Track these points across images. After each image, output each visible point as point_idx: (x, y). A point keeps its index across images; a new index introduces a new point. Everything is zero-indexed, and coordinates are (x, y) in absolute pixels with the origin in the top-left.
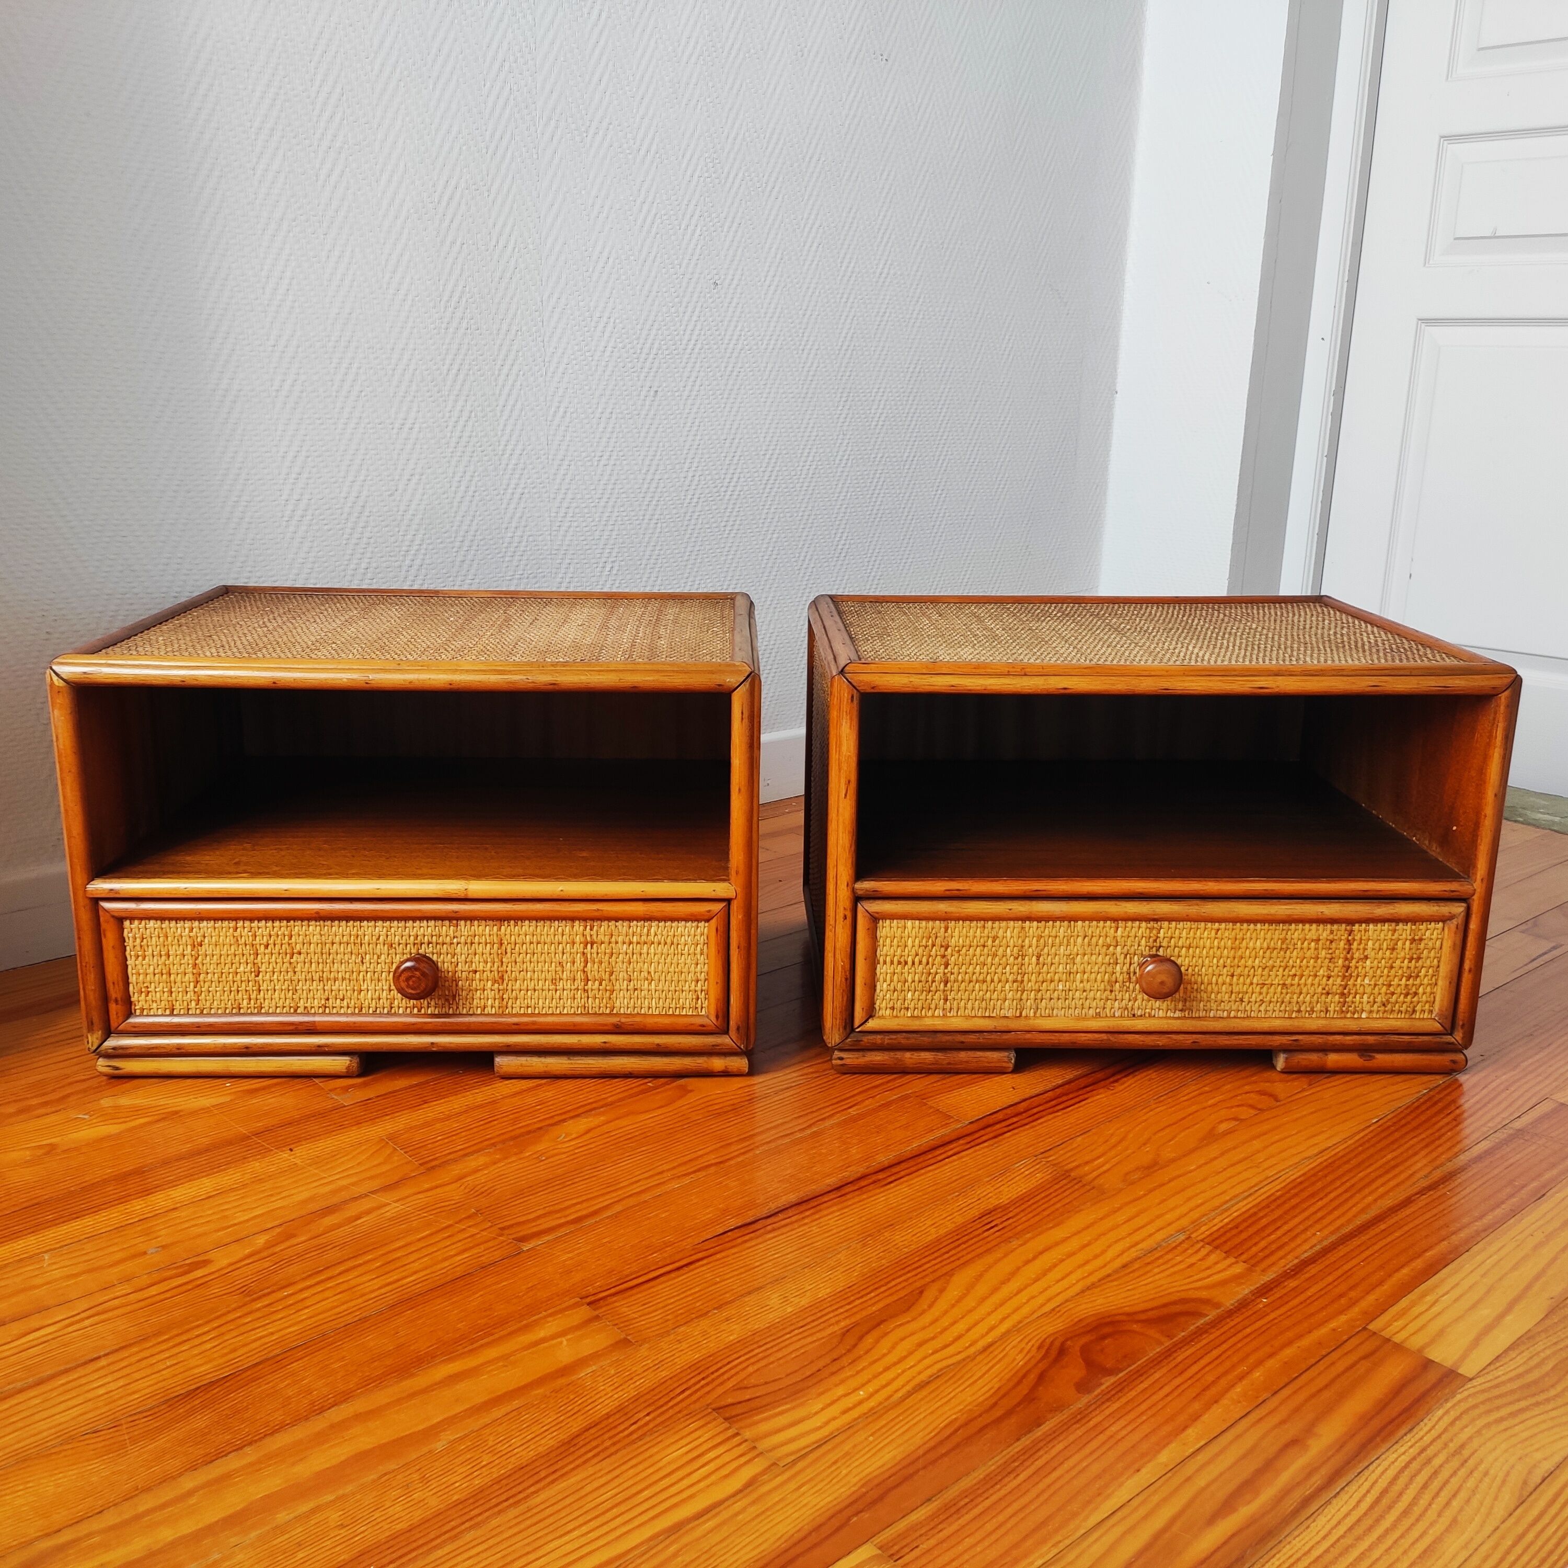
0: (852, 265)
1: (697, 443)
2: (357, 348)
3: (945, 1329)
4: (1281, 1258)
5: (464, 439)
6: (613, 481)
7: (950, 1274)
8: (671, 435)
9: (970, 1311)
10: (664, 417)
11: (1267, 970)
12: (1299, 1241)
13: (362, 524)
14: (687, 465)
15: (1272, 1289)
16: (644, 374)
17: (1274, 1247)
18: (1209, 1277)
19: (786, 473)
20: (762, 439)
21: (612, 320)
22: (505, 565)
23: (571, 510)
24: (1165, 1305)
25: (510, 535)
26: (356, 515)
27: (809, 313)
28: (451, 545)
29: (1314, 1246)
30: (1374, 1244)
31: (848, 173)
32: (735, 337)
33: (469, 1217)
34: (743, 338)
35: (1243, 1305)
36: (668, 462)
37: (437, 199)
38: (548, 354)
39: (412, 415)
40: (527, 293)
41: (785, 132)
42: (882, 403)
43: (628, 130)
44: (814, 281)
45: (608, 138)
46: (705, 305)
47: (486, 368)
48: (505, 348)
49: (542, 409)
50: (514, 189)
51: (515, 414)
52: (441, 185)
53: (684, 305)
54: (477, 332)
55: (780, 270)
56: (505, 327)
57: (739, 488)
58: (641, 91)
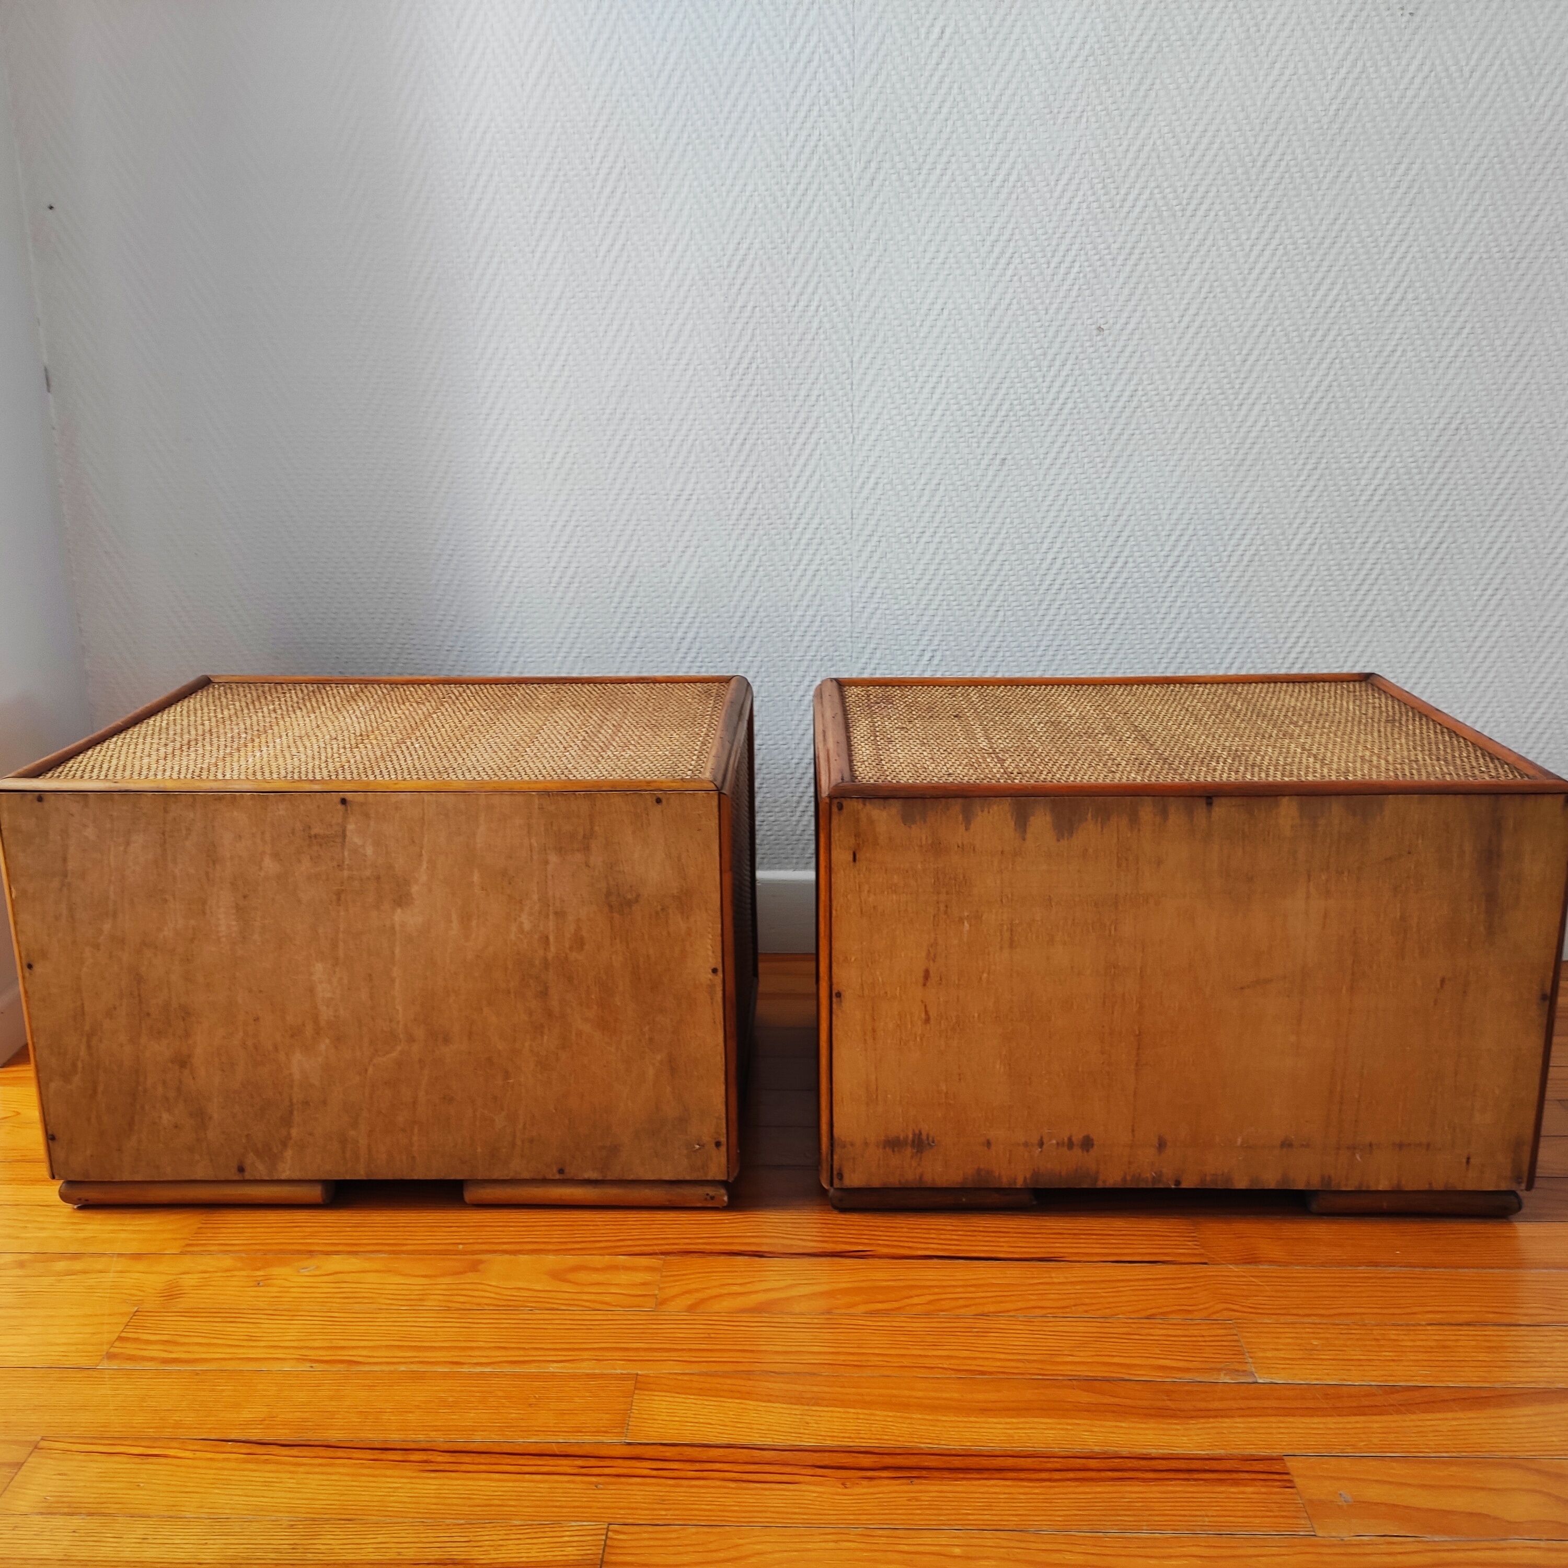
0: (1335, 292)
1: (1062, 519)
2: (633, 419)
5: (749, 512)
6: (937, 561)
8: (1024, 510)
10: (1013, 489)
13: (630, 594)
14: (1046, 545)
16: (986, 440)
19: (1204, 559)
20: (1164, 517)
21: (944, 380)
22: (794, 644)
23: (879, 591)
25: (800, 613)
26: (625, 584)
27: (1252, 358)
28: (729, 620)
31: (1330, 175)
32: (1128, 393)
34: (1140, 393)
37: (725, 264)
38: (857, 420)
39: (690, 486)
40: (833, 355)
41: (1223, 133)
42: (1383, 470)
43: (977, 159)
44: (1265, 317)
45: (949, 172)
46: (1081, 356)
47: (778, 436)
48: (802, 415)
49: (846, 480)
50: (821, 245)
51: (812, 486)
52: (732, 247)
53: (1049, 357)
54: (769, 399)
55: (1206, 306)
56: (803, 393)
57: (1125, 575)
58: (999, 112)
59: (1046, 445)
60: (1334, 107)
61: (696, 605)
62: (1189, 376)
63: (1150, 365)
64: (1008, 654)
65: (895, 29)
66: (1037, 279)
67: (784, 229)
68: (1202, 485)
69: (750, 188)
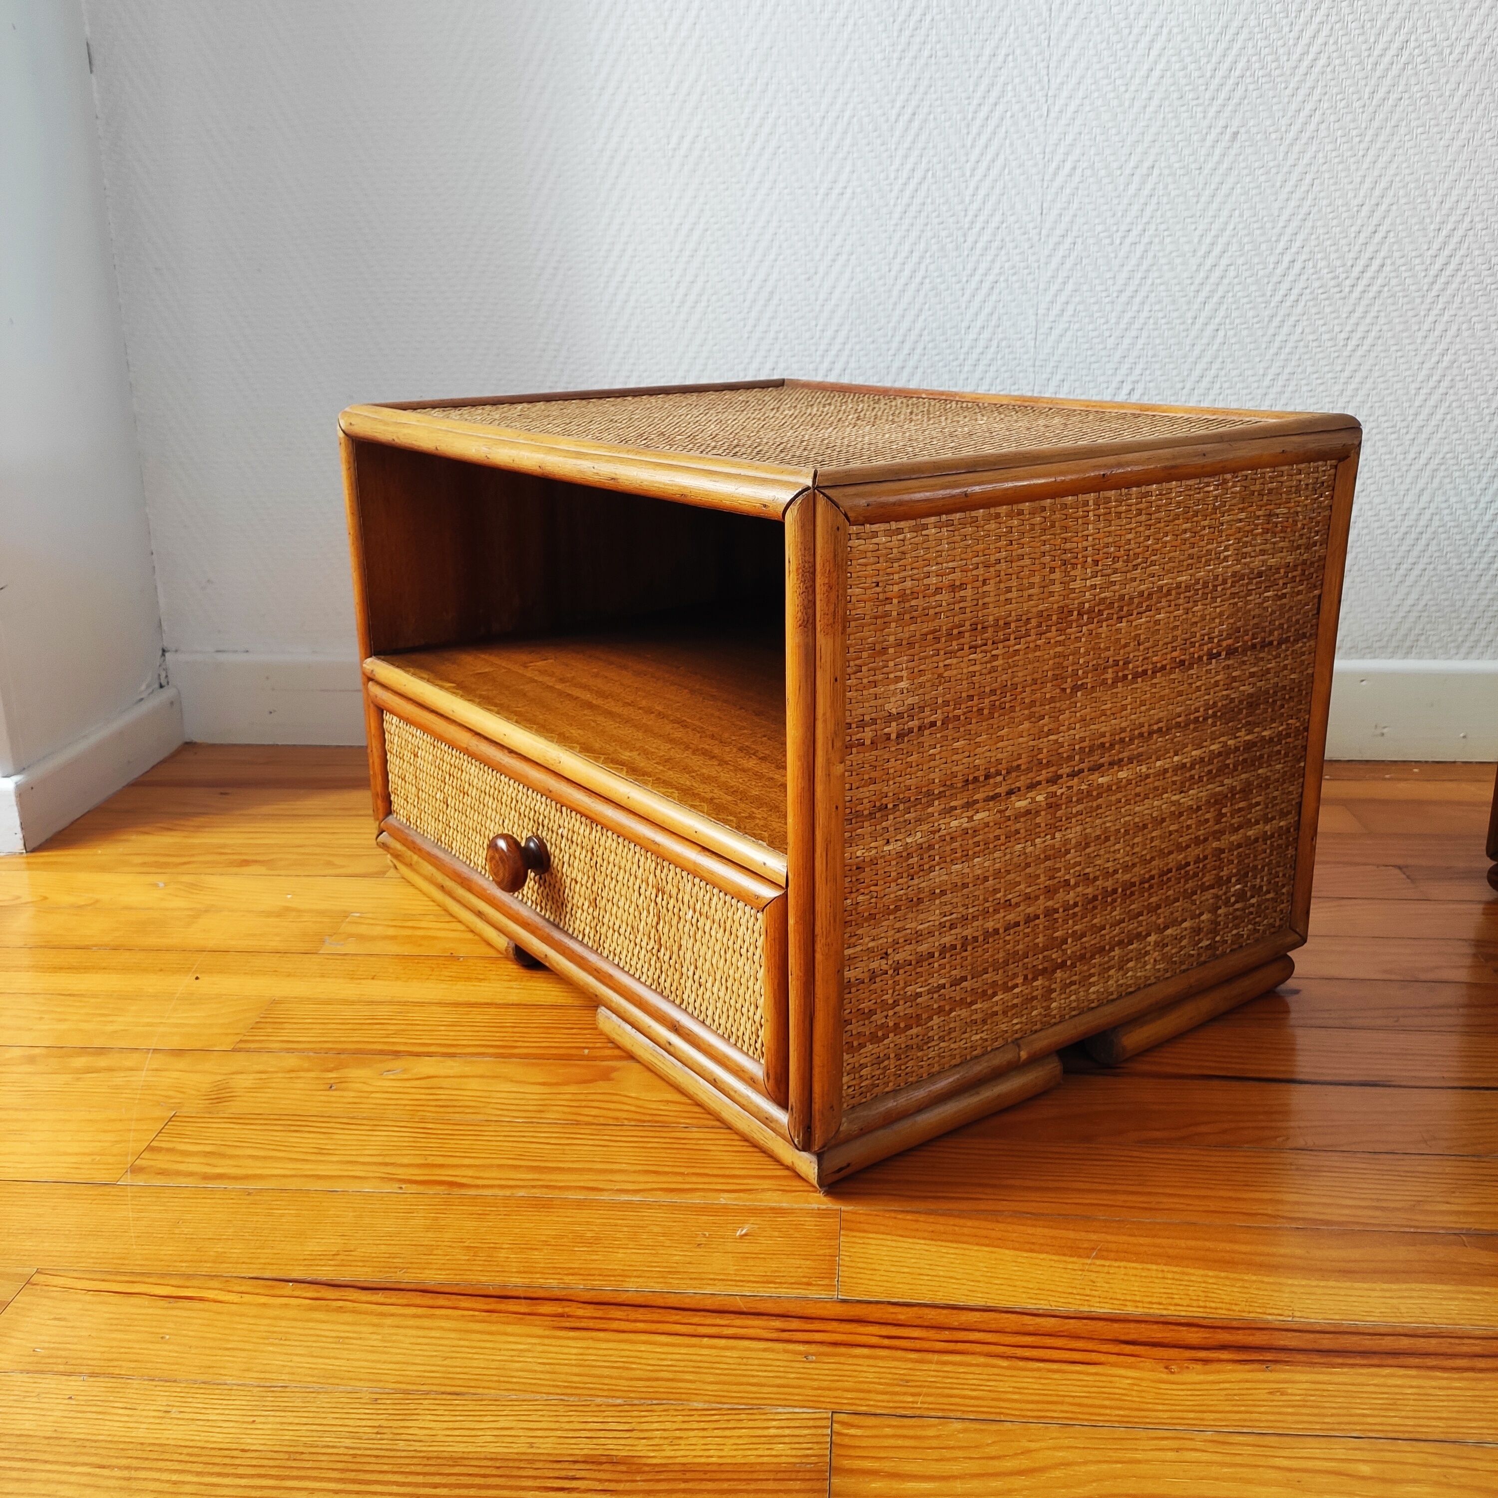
1: (1304, 210)
2: (777, 91)
5: (914, 208)
6: (1144, 267)
8: (1256, 199)
10: (1245, 172)
13: (768, 315)
14: (1282, 245)
16: (1214, 109)
20: (1434, 206)
21: (1165, 31)
23: (1071, 308)
25: (972, 336)
26: (761, 303)
34: (1412, 45)
38: (1053, 86)
39: (844, 176)
47: (955, 109)
48: (986, 81)
49: (1036, 165)
51: (994, 172)
54: (945, 61)
56: (987, 52)
57: (1380, 282)
59: (1290, 114)
61: (846, 328)
62: (1476, 21)
64: (1226, 385)
68: (1484, 163)
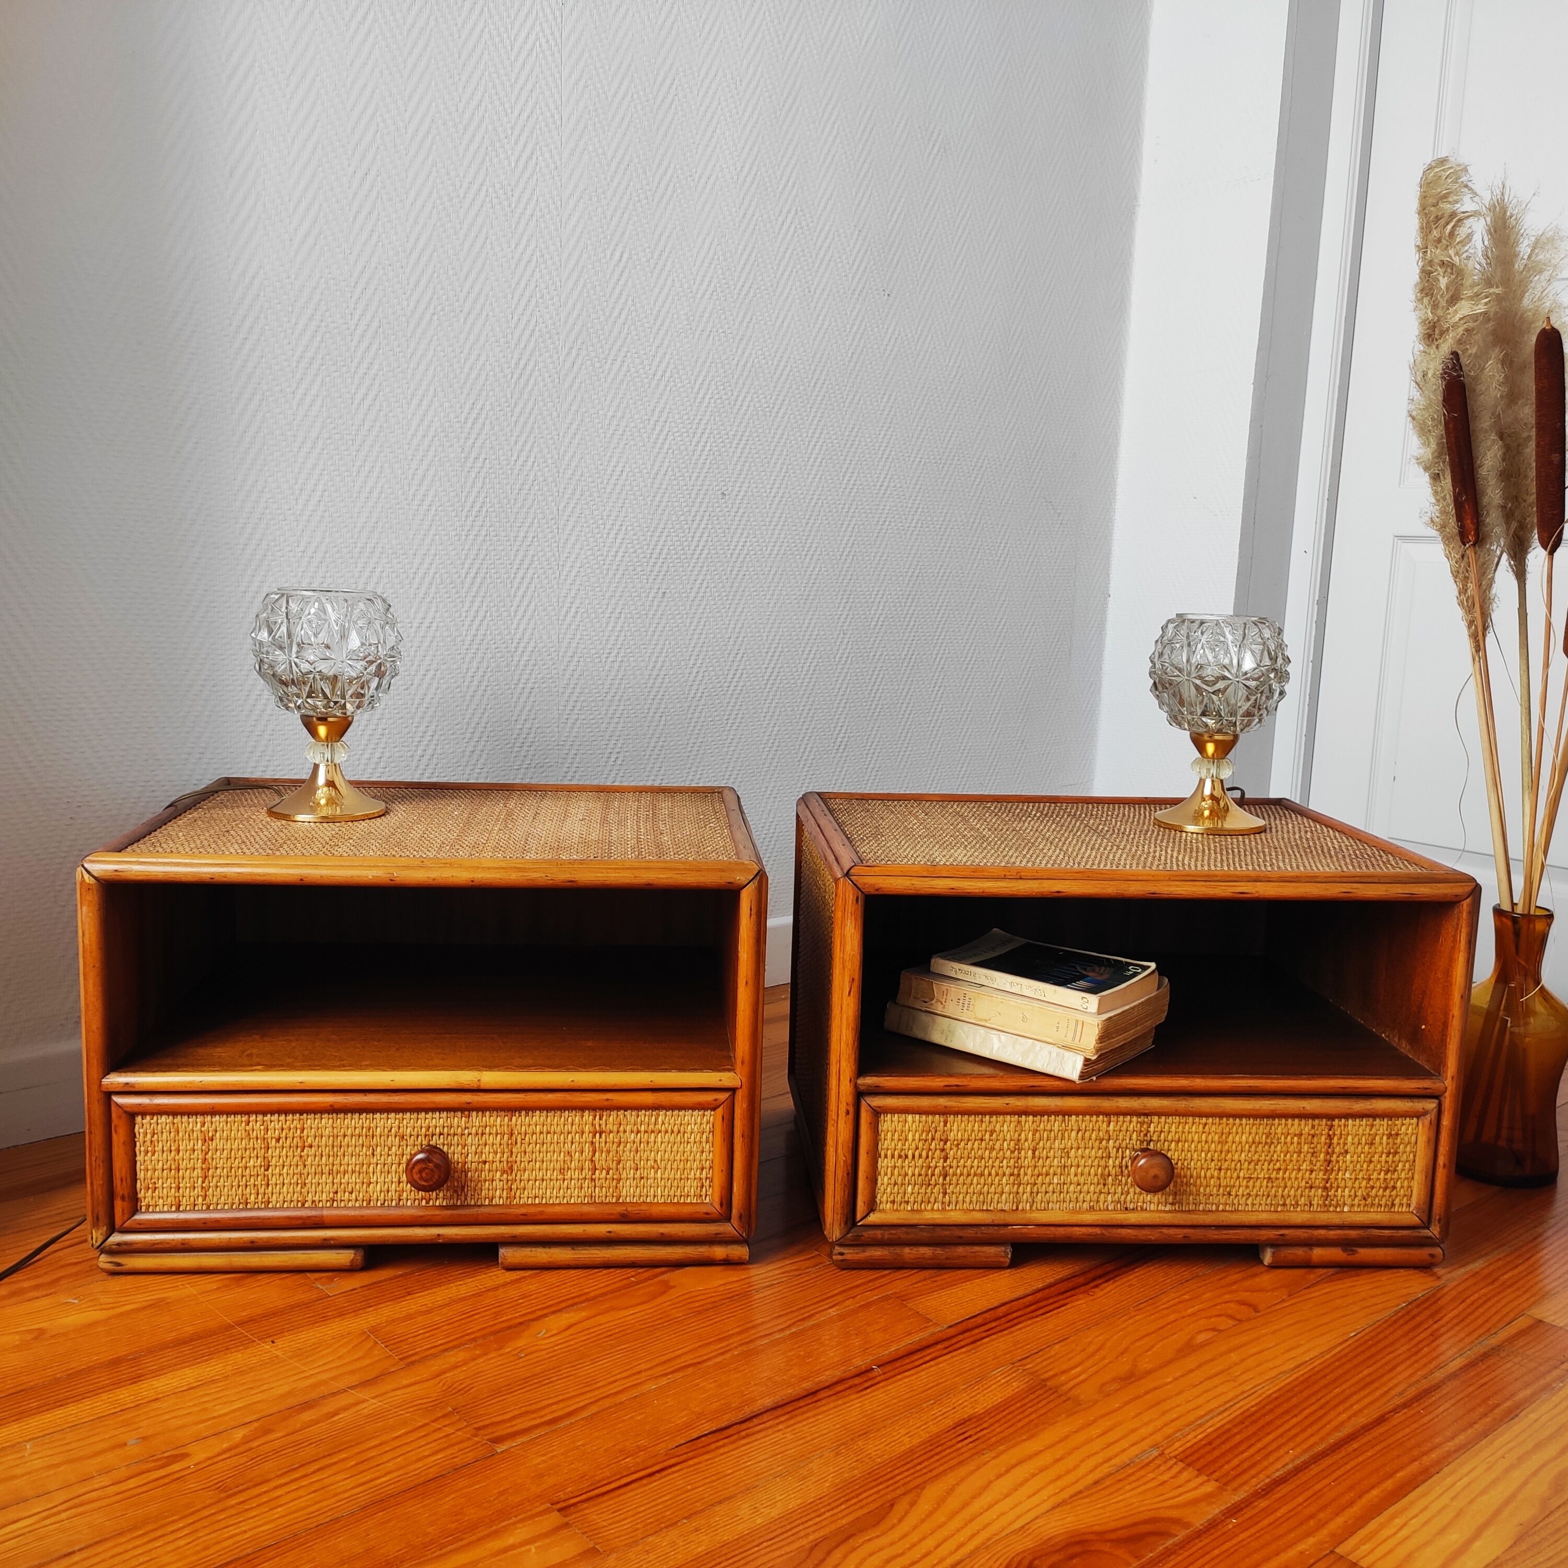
0: (854, 478)
1: (702, 641)
2: (381, 553)
3: (914, 1545)
4: (1253, 1477)
5: (479, 637)
6: (620, 677)
7: (921, 1487)
8: (677, 633)
9: (940, 1527)
10: (670, 617)
11: (1253, 1164)
12: (1271, 1459)
14: (692, 662)
15: (1242, 1509)
16: (652, 577)
17: (1246, 1465)
18: (1180, 1495)
19: (788, 670)
20: (765, 638)
21: (624, 528)
23: (579, 704)
24: (1135, 1524)
25: (519, 727)
27: (812, 521)
28: (462, 736)
29: (1287, 1464)
30: (1346, 1464)
31: (850, 397)
32: (741, 544)
33: (444, 1416)
34: (748, 544)
35: (1213, 1525)
36: (673, 659)
37: (463, 420)
38: (562, 559)
39: (431, 614)
40: (544, 503)
41: (792, 360)
42: (882, 604)
43: (645, 357)
44: (817, 493)
45: (626, 364)
46: (713, 514)
47: (503, 571)
48: (521, 553)
49: (554, 609)
50: (535, 412)
51: (529, 613)
52: (468, 406)
53: (693, 514)
54: (496, 539)
55: (785, 482)
56: (522, 534)
57: (741, 684)
58: (659, 323)
60: (851, 351)
61: (435, 724)
63: (754, 523)
65: (590, 247)
66: (685, 453)
67: (509, 396)
68: (786, 614)
69: (483, 358)
